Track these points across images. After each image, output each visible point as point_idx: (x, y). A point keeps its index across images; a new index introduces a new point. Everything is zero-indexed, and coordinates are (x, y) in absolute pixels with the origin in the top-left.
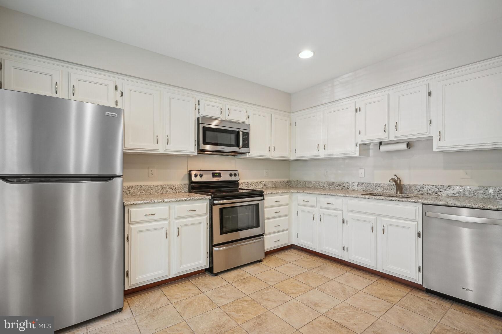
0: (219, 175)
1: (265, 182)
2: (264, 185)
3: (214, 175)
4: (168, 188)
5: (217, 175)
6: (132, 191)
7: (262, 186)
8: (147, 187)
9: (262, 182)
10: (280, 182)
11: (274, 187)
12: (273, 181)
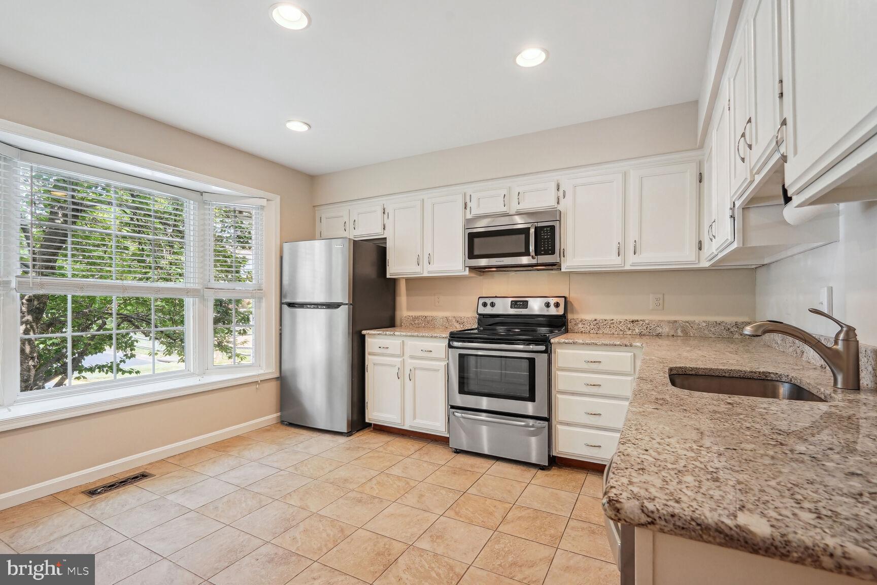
0: (525, 305)
1: (647, 322)
2: (645, 328)
3: (514, 304)
4: (454, 321)
5: (520, 305)
6: (416, 322)
7: (637, 331)
8: (431, 318)
9: (637, 321)
10: (704, 324)
11: (680, 333)
12: (676, 321)
